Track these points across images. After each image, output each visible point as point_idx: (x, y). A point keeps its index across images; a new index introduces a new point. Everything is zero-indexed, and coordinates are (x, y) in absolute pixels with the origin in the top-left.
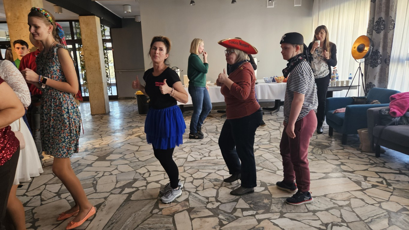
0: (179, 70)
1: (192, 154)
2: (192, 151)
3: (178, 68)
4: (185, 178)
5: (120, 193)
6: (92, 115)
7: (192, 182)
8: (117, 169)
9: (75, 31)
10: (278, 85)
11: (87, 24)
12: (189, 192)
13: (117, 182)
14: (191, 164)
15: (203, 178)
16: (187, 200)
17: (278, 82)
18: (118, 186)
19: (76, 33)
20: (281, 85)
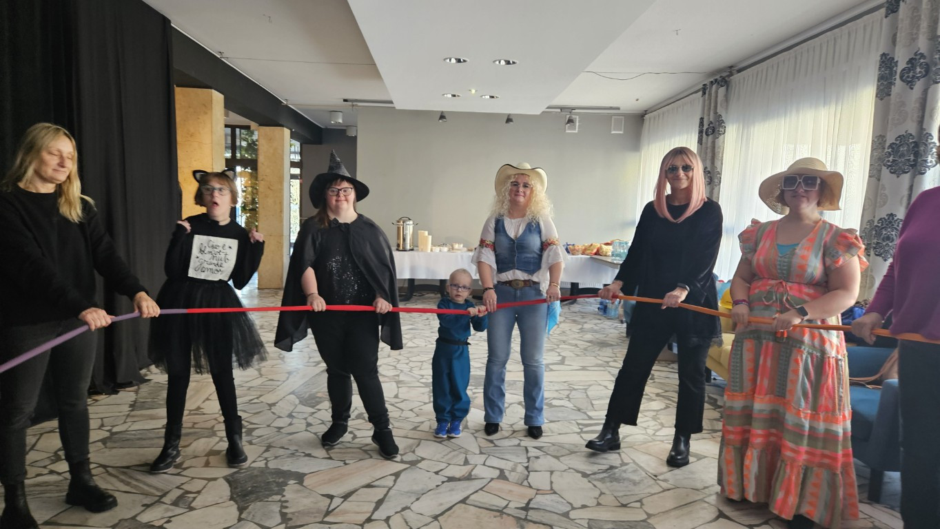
0: (411, 222)
1: (415, 341)
2: (415, 338)
3: (410, 219)
4: (399, 360)
5: (315, 366)
6: (259, 289)
7: (407, 364)
8: (308, 347)
9: (238, 143)
10: (572, 258)
11: (270, 140)
12: (402, 371)
13: (310, 358)
14: (410, 350)
15: (422, 362)
16: (398, 376)
17: (573, 254)
18: (312, 360)
19: (241, 147)
20: (577, 258)
